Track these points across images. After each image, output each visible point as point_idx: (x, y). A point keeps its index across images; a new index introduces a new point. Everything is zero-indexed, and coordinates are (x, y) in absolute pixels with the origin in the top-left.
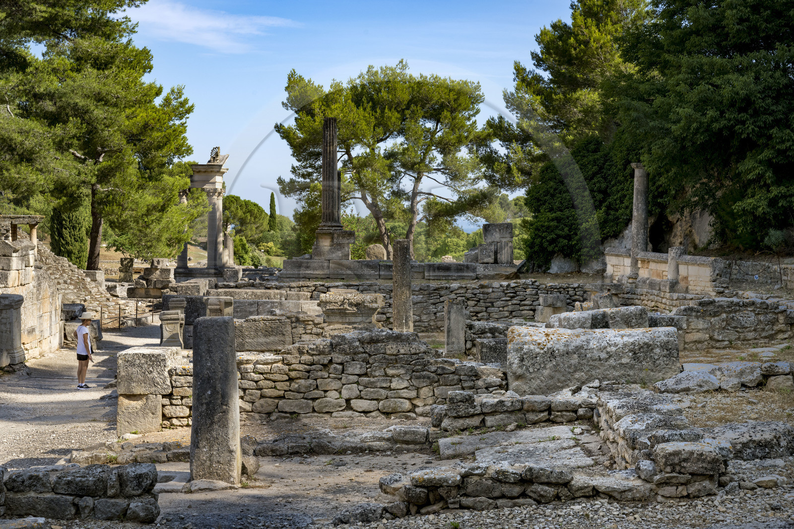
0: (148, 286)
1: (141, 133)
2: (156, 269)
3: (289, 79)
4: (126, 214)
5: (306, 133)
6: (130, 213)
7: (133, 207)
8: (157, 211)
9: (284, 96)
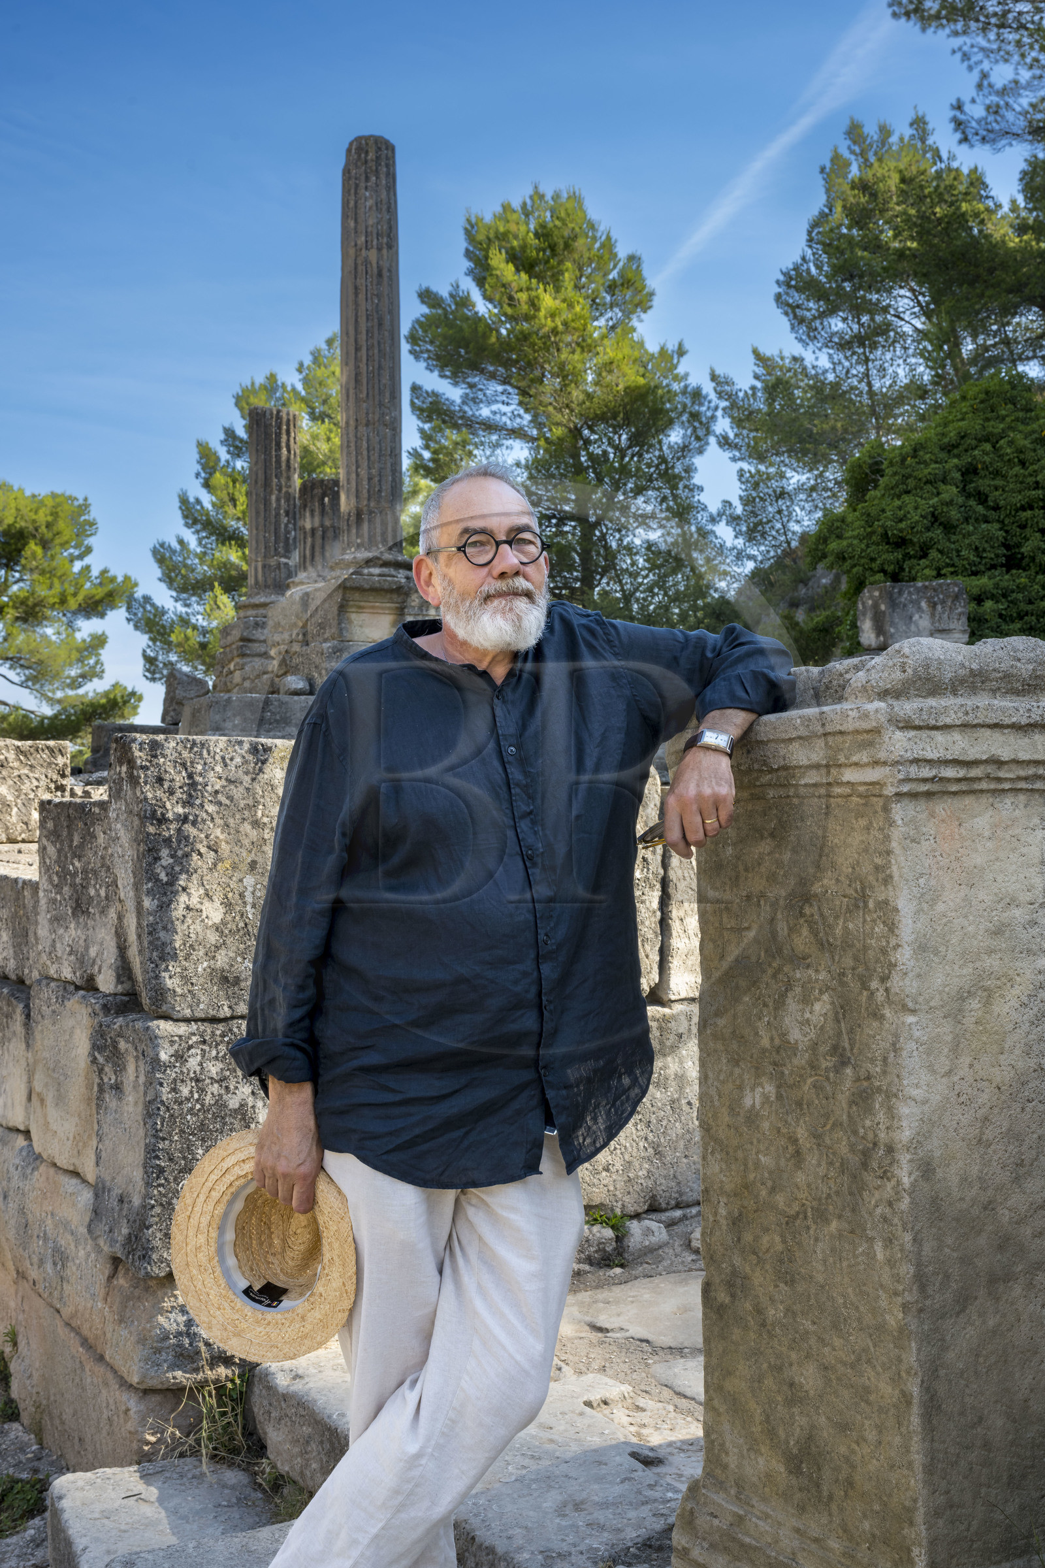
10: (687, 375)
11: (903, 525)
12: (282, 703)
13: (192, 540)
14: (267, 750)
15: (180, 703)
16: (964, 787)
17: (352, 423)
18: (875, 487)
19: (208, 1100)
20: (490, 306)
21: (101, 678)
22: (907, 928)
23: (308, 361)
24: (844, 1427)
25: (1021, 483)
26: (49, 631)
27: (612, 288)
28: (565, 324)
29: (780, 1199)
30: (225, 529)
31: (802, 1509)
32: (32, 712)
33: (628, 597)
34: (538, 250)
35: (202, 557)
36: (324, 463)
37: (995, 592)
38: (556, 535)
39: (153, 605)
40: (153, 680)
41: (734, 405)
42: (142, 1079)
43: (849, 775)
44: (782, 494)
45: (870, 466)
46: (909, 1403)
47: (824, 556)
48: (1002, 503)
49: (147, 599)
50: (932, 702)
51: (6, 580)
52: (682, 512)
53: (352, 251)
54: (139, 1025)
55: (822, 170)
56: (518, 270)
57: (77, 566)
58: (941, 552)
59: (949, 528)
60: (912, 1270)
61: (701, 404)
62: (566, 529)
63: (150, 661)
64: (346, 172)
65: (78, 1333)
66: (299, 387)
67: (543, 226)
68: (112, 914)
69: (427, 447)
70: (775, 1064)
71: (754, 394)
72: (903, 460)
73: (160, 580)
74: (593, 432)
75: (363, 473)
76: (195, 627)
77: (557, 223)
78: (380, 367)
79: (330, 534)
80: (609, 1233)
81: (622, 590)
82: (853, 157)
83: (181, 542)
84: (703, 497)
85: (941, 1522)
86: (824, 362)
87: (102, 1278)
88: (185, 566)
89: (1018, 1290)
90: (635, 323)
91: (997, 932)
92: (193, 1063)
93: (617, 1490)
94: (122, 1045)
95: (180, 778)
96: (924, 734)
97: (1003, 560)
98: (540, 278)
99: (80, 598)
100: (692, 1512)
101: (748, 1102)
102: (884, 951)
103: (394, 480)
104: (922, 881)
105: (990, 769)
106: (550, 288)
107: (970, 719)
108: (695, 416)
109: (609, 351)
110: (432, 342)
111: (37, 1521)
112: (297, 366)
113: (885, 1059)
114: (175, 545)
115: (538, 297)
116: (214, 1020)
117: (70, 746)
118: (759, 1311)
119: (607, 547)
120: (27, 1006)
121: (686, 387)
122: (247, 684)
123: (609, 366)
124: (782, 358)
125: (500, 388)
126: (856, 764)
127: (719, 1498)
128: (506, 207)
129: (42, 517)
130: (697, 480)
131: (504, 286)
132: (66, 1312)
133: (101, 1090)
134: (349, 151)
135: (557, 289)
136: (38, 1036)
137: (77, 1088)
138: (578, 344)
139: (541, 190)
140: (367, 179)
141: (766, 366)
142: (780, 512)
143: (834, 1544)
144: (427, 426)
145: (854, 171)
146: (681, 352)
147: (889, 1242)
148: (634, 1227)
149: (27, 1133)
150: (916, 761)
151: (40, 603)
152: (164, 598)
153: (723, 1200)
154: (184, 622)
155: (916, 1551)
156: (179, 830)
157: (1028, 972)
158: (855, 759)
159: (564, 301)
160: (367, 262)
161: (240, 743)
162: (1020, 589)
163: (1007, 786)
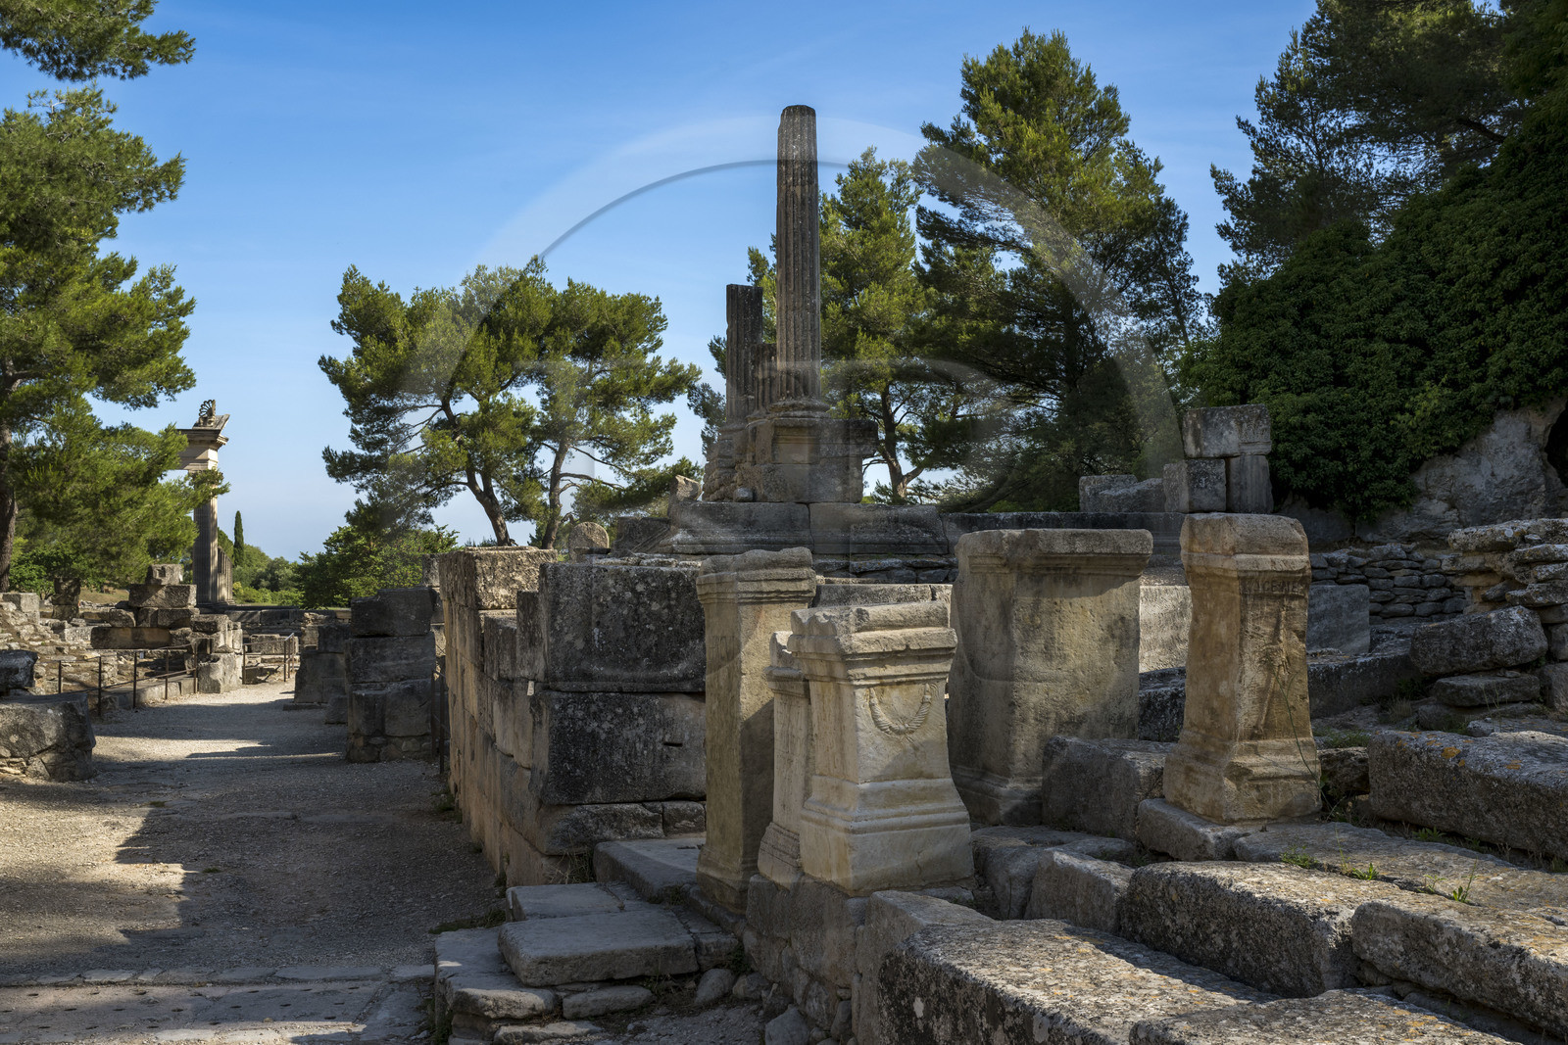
0: (138, 622)
1: (103, 334)
2: (158, 585)
3: (346, 281)
4: (73, 489)
5: (378, 375)
6: (80, 486)
7: (88, 474)
8: (134, 484)
9: (336, 311)
10: (1163, 185)
11: (1246, 353)
16: (767, 600)
20: (983, 137)
21: (670, 454)
25: (1347, 316)
26: (626, 414)
27: (1090, 116)
28: (1045, 153)
31: (722, 844)
32: (611, 485)
34: (1024, 89)
37: (1321, 405)
39: (711, 392)
41: (1233, 198)
48: (1331, 332)
49: (706, 387)
50: (755, 572)
51: (590, 370)
53: (784, 187)
56: (1004, 107)
57: (650, 358)
58: (1278, 374)
59: (1285, 354)
61: (1173, 214)
64: (780, 131)
65: (528, 841)
67: (1029, 65)
71: (1251, 188)
72: (1249, 300)
73: (717, 370)
75: (791, 344)
77: (1042, 63)
85: (749, 839)
87: (535, 810)
90: (1111, 144)
95: (566, 584)
96: (751, 583)
97: (1332, 379)
98: (1024, 114)
99: (652, 385)
103: (814, 348)
105: (777, 594)
106: (1033, 122)
107: (769, 577)
112: (836, 178)
115: (1021, 131)
120: (513, 693)
121: (1159, 199)
126: (730, 593)
128: (1001, 52)
129: (620, 317)
131: (993, 121)
132: (525, 832)
135: (1039, 123)
136: (515, 705)
138: (1057, 170)
139: (1031, 33)
140: (794, 136)
143: (726, 853)
147: (736, 749)
149: (512, 756)
150: (747, 592)
151: (618, 391)
152: (719, 386)
153: (709, 743)
155: (740, 848)
159: (1044, 133)
160: (794, 194)
162: (1345, 402)
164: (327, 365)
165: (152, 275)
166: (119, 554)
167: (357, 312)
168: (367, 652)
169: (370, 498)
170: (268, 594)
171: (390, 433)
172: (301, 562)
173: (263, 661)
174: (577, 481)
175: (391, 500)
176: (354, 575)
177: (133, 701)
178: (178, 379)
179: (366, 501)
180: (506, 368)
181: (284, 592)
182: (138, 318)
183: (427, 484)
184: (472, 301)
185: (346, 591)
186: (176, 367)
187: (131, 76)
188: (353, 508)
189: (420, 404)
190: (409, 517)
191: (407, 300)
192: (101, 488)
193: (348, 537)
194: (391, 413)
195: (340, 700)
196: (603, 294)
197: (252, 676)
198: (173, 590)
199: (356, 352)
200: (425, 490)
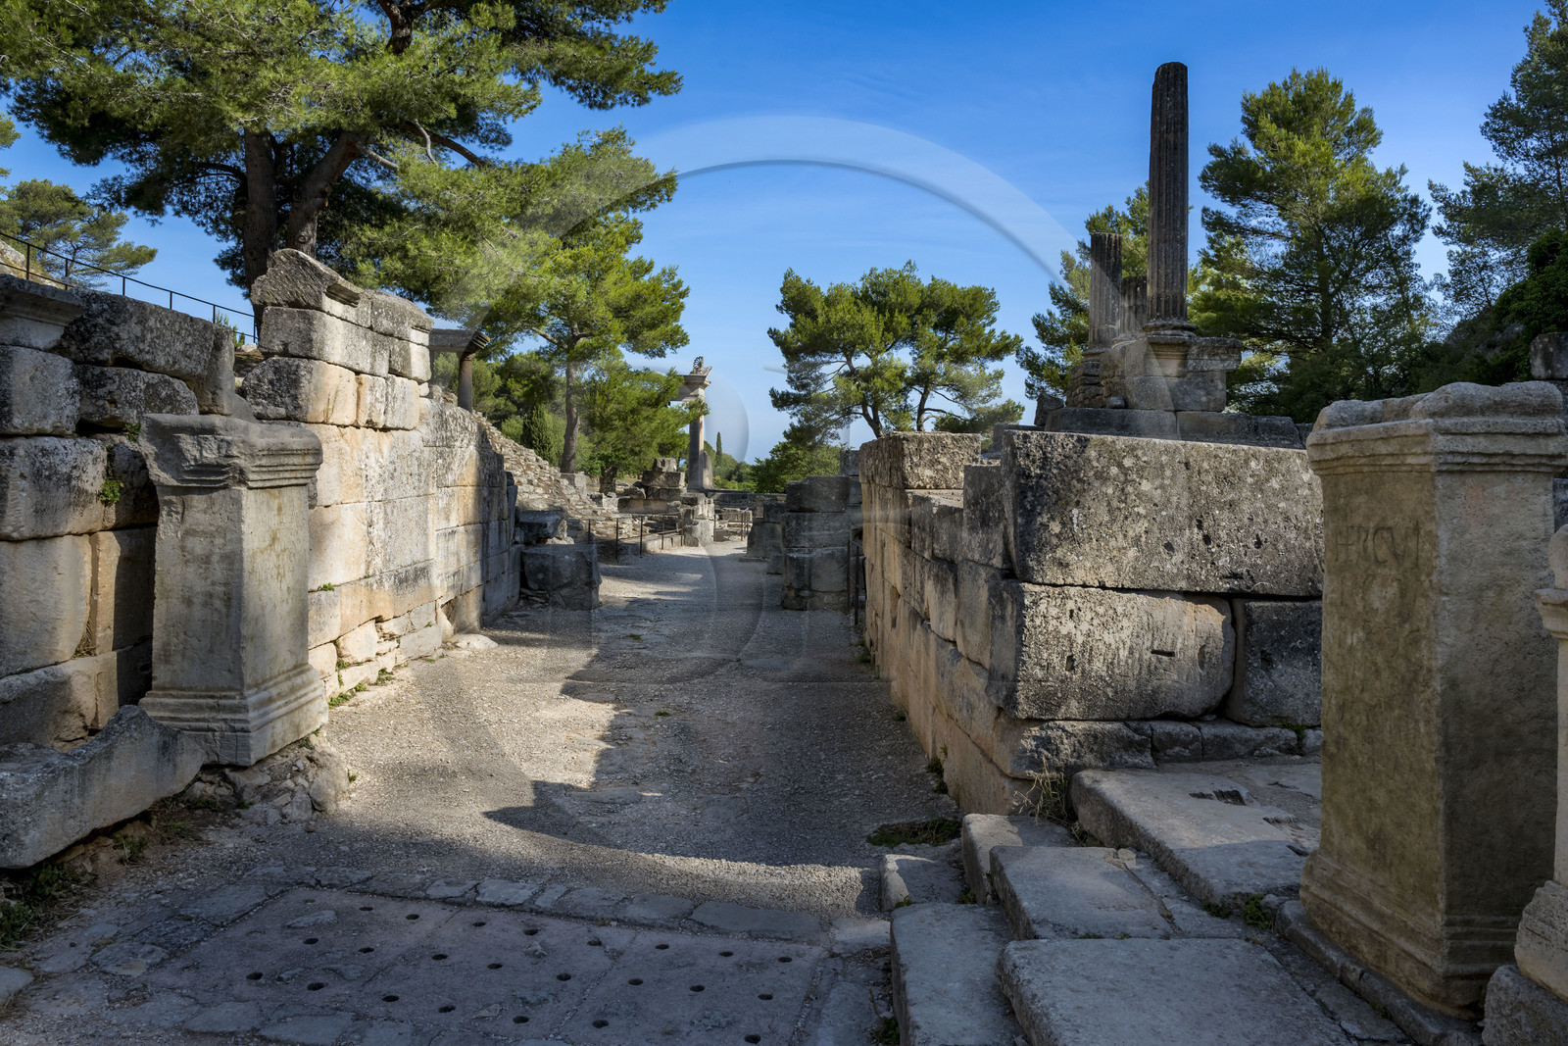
0: (647, 496)
1: (631, 307)
2: (660, 471)
3: (786, 279)
4: (612, 407)
5: (805, 339)
6: (616, 406)
7: (621, 399)
8: (649, 405)
9: (779, 298)
10: (1408, 187)
12: (1107, 414)
13: (1057, 312)
14: (1087, 440)
15: (1046, 413)
16: (1486, 468)
17: (1155, 241)
18: (1552, 263)
19: (1050, 628)
20: (1258, 153)
21: (1000, 397)
22: (1445, 545)
23: (1133, 196)
24: (1399, 825)
26: (970, 369)
27: (1349, 133)
28: (1313, 160)
29: (1366, 696)
30: (1078, 305)
31: (1375, 869)
32: (959, 417)
33: (1357, 343)
34: (1294, 112)
35: (1062, 323)
36: (1143, 261)
38: (1303, 302)
39: (1032, 353)
40: (1032, 398)
41: (1447, 205)
42: (1015, 614)
43: (1410, 460)
44: (1485, 267)
45: (1548, 248)
46: (1437, 813)
47: (1508, 313)
49: (1028, 349)
50: (1465, 419)
51: (946, 339)
52: (1402, 283)
53: (1157, 136)
54: (1014, 584)
55: (1526, 30)
56: (1279, 126)
57: (987, 330)
60: (1441, 739)
61: (1418, 207)
62: (1312, 297)
63: (1029, 386)
64: (1155, 87)
65: (979, 748)
66: (1128, 213)
67: (1298, 95)
68: (1001, 526)
69: (1212, 247)
70: (1365, 621)
71: (1464, 196)
73: (1037, 337)
74: (1332, 231)
75: (1162, 272)
76: (1057, 366)
77: (1309, 92)
78: (1174, 206)
79: (1141, 310)
80: (1293, 735)
81: (1354, 338)
82: (1553, 18)
83: (1050, 314)
84: (1419, 272)
85: (1456, 883)
86: (1521, 170)
87: (992, 718)
88: (1052, 328)
89: (1517, 762)
90: (1367, 154)
91: (1509, 553)
92: (1042, 607)
93: (1276, 861)
94: (1005, 595)
95: (1039, 455)
96: (1458, 438)
98: (1295, 131)
99: (989, 348)
100: (1311, 866)
101: (1349, 641)
102: (1429, 559)
103: (1182, 276)
104: (1455, 521)
105: (1505, 459)
106: (1303, 137)
107: (1491, 429)
108: (1413, 216)
109: (1346, 175)
110: (1217, 180)
111: (956, 840)
112: (1126, 200)
113: (1428, 620)
114: (1046, 315)
115: (1293, 144)
116: (1055, 585)
117: (982, 438)
118: (1353, 758)
119: (1342, 309)
120: (956, 575)
121: (1406, 196)
122: (1086, 402)
123: (1346, 186)
124: (1488, 169)
125: (1265, 206)
126: (1414, 454)
127: (1327, 860)
128: (1273, 87)
129: (967, 302)
130: (1415, 260)
131: (1269, 138)
132: (973, 736)
133: (994, 618)
134: (1157, 73)
135: (1308, 137)
136: (961, 590)
137: (981, 619)
138: (1323, 173)
139: (1298, 71)
140: (1168, 90)
141: (1475, 176)
142: (1482, 280)
143: (1392, 889)
144: (1212, 234)
145: (1554, 27)
146: (1403, 171)
147: (1428, 722)
148: (1310, 733)
149: (954, 643)
150: (1452, 453)
151: (965, 352)
152: (1039, 348)
153: (1334, 695)
154: (1051, 362)
155: (1439, 896)
156: (1037, 482)
157: (1531, 579)
158: (1414, 451)
159: (1313, 145)
160: (1167, 141)
161: (1072, 436)
163: (1519, 469)
164: (773, 334)
165: (664, 272)
166: (640, 452)
167: (792, 299)
168: (798, 524)
169: (800, 422)
170: (736, 484)
171: (813, 380)
172: (755, 464)
173: (729, 526)
174: (936, 414)
175: (813, 423)
176: (787, 473)
177: (640, 550)
178: (678, 339)
179: (796, 424)
180: (890, 336)
181: (745, 483)
182: (653, 296)
183: (837, 413)
184: (867, 292)
185: (782, 483)
186: (677, 331)
187: (639, 105)
188: (788, 428)
189: (832, 360)
190: (824, 435)
191: (825, 291)
192: (629, 408)
193: (784, 447)
194: (815, 366)
195: (777, 557)
196: (955, 286)
197: (720, 537)
198: (670, 475)
199: (792, 325)
200: (836, 417)
